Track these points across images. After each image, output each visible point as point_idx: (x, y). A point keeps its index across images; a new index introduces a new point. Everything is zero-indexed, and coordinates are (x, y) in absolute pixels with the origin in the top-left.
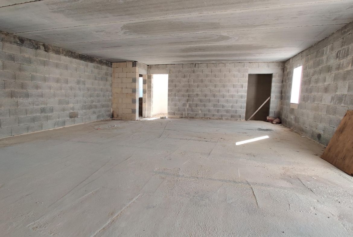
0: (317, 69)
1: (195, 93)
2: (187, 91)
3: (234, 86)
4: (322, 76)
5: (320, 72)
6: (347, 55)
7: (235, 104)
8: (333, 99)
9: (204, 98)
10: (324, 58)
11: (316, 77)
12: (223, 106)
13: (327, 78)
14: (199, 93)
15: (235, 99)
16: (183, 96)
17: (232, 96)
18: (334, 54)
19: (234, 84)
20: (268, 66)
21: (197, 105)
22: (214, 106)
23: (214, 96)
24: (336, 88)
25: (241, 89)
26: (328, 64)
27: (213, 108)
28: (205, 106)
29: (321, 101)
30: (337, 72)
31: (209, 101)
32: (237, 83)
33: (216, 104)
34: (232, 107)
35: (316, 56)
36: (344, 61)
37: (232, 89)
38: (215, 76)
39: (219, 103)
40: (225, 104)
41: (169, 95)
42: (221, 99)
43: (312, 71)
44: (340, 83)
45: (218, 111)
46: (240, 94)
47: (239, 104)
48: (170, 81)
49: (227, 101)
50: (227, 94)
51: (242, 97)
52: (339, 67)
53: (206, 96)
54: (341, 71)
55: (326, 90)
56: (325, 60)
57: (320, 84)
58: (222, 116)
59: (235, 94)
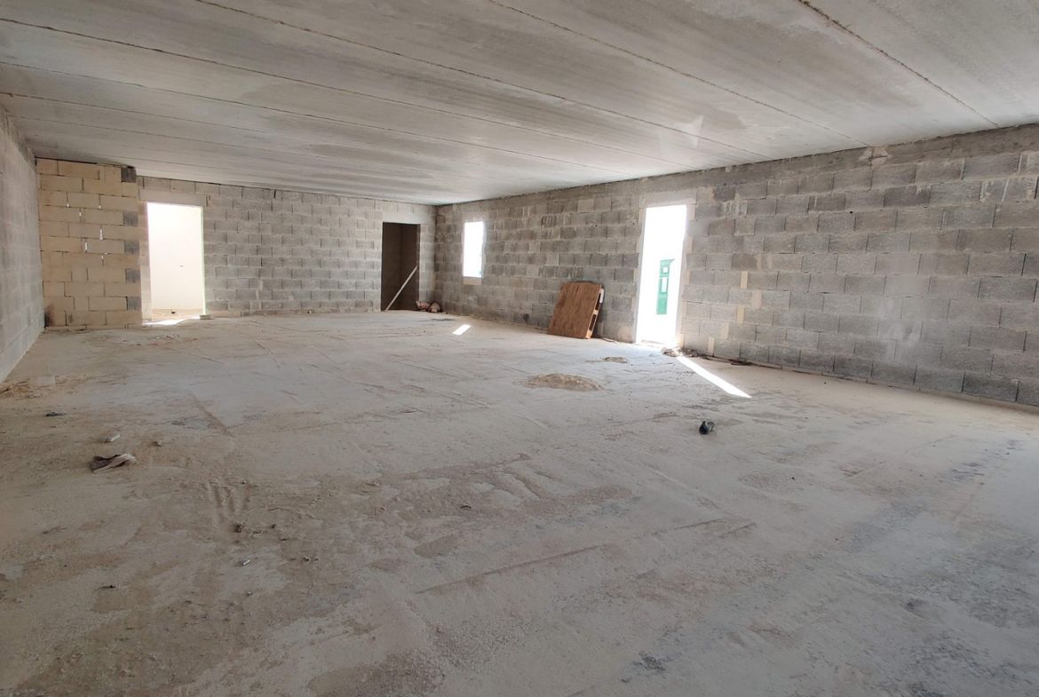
0: (514, 232)
1: (276, 257)
2: (258, 251)
3: (358, 244)
4: (521, 243)
5: (519, 236)
6: (555, 224)
7: (362, 281)
8: (541, 271)
9: (299, 268)
10: (524, 220)
11: (512, 242)
12: (339, 285)
13: (530, 245)
14: (287, 257)
15: (361, 269)
16: (248, 262)
17: (356, 265)
18: (538, 219)
19: (359, 239)
20: (413, 211)
21: (283, 284)
22: (322, 284)
23: (320, 263)
24: (545, 259)
25: (371, 250)
26: (531, 229)
27: (318, 289)
28: (301, 285)
29: (525, 273)
30: (544, 240)
31: (311, 274)
32: (363, 239)
33: (326, 282)
34: (356, 285)
35: (510, 215)
36: (551, 230)
37: (354, 250)
38: (320, 221)
39: (331, 279)
40: (342, 280)
41: (207, 260)
42: (335, 270)
43: (504, 233)
44: (549, 254)
45: (330, 295)
46: (368, 259)
47: (369, 280)
48: (209, 227)
49: (346, 274)
50: (346, 260)
51: (373, 266)
52: (545, 236)
53: (302, 263)
54: (549, 240)
55: (531, 260)
56: (525, 223)
57: (521, 253)
58: (338, 305)
59: (361, 259)
